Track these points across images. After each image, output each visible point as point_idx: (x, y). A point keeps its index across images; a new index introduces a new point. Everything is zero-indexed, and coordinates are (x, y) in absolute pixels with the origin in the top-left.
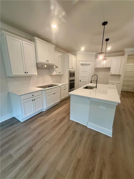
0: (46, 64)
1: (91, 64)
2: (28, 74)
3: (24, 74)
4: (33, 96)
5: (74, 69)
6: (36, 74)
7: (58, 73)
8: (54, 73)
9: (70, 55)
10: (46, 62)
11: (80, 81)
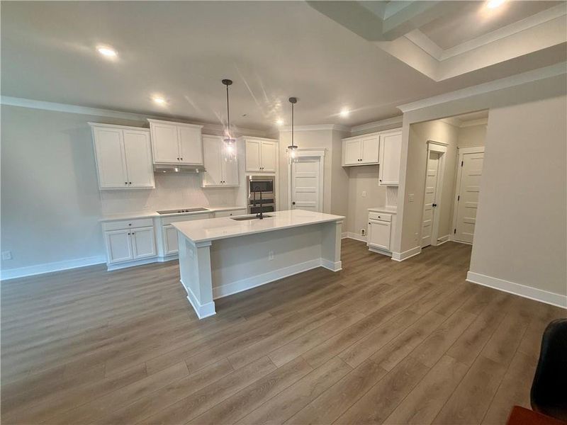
0: (178, 166)
1: (322, 158)
2: (131, 186)
3: (123, 185)
4: (131, 227)
5: (274, 172)
6: (152, 184)
7: (218, 184)
8: (205, 184)
9: (247, 140)
10: (177, 161)
11: (294, 203)
